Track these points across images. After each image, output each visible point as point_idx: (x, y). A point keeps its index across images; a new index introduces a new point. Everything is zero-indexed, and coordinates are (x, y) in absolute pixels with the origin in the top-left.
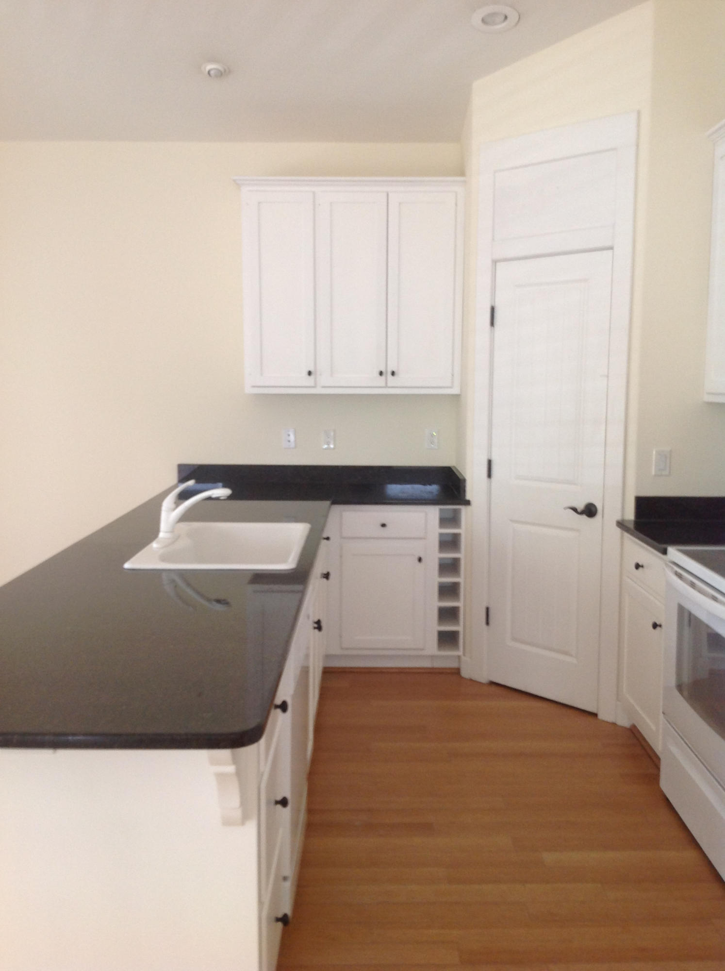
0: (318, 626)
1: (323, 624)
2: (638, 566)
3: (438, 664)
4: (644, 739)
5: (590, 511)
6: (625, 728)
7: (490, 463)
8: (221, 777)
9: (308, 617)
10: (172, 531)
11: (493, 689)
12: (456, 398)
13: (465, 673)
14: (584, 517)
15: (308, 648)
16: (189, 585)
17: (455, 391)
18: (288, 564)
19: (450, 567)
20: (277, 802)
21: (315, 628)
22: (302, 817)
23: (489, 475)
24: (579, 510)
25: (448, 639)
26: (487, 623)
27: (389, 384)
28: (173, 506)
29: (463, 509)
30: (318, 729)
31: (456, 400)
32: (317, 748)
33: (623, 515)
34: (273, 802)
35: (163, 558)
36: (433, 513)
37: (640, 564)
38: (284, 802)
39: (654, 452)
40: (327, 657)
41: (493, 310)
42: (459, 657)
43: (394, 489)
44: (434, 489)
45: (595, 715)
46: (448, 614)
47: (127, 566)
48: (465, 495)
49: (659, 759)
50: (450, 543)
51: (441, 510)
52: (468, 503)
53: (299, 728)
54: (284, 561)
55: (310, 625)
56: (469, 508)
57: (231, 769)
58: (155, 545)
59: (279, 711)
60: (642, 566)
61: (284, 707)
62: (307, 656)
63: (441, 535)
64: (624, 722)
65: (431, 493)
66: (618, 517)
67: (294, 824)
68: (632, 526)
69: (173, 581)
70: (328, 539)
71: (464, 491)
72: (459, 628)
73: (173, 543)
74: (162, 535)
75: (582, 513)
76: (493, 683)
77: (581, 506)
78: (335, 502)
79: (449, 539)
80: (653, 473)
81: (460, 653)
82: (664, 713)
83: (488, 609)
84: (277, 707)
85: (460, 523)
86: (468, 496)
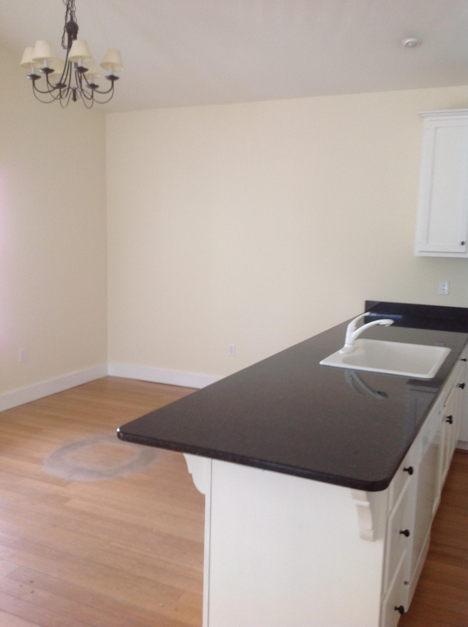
0: (450, 420)
1: (454, 419)
8: (360, 507)
10: (353, 344)
16: (361, 380)
18: (429, 375)
20: (401, 532)
21: (447, 421)
28: (355, 328)
34: (399, 531)
35: (345, 361)
38: (406, 533)
47: (322, 363)
54: (427, 373)
57: (366, 504)
58: (341, 352)
59: (405, 473)
61: (410, 471)
69: (352, 376)
70: (464, 360)
73: (353, 351)
74: (346, 346)
84: (402, 470)
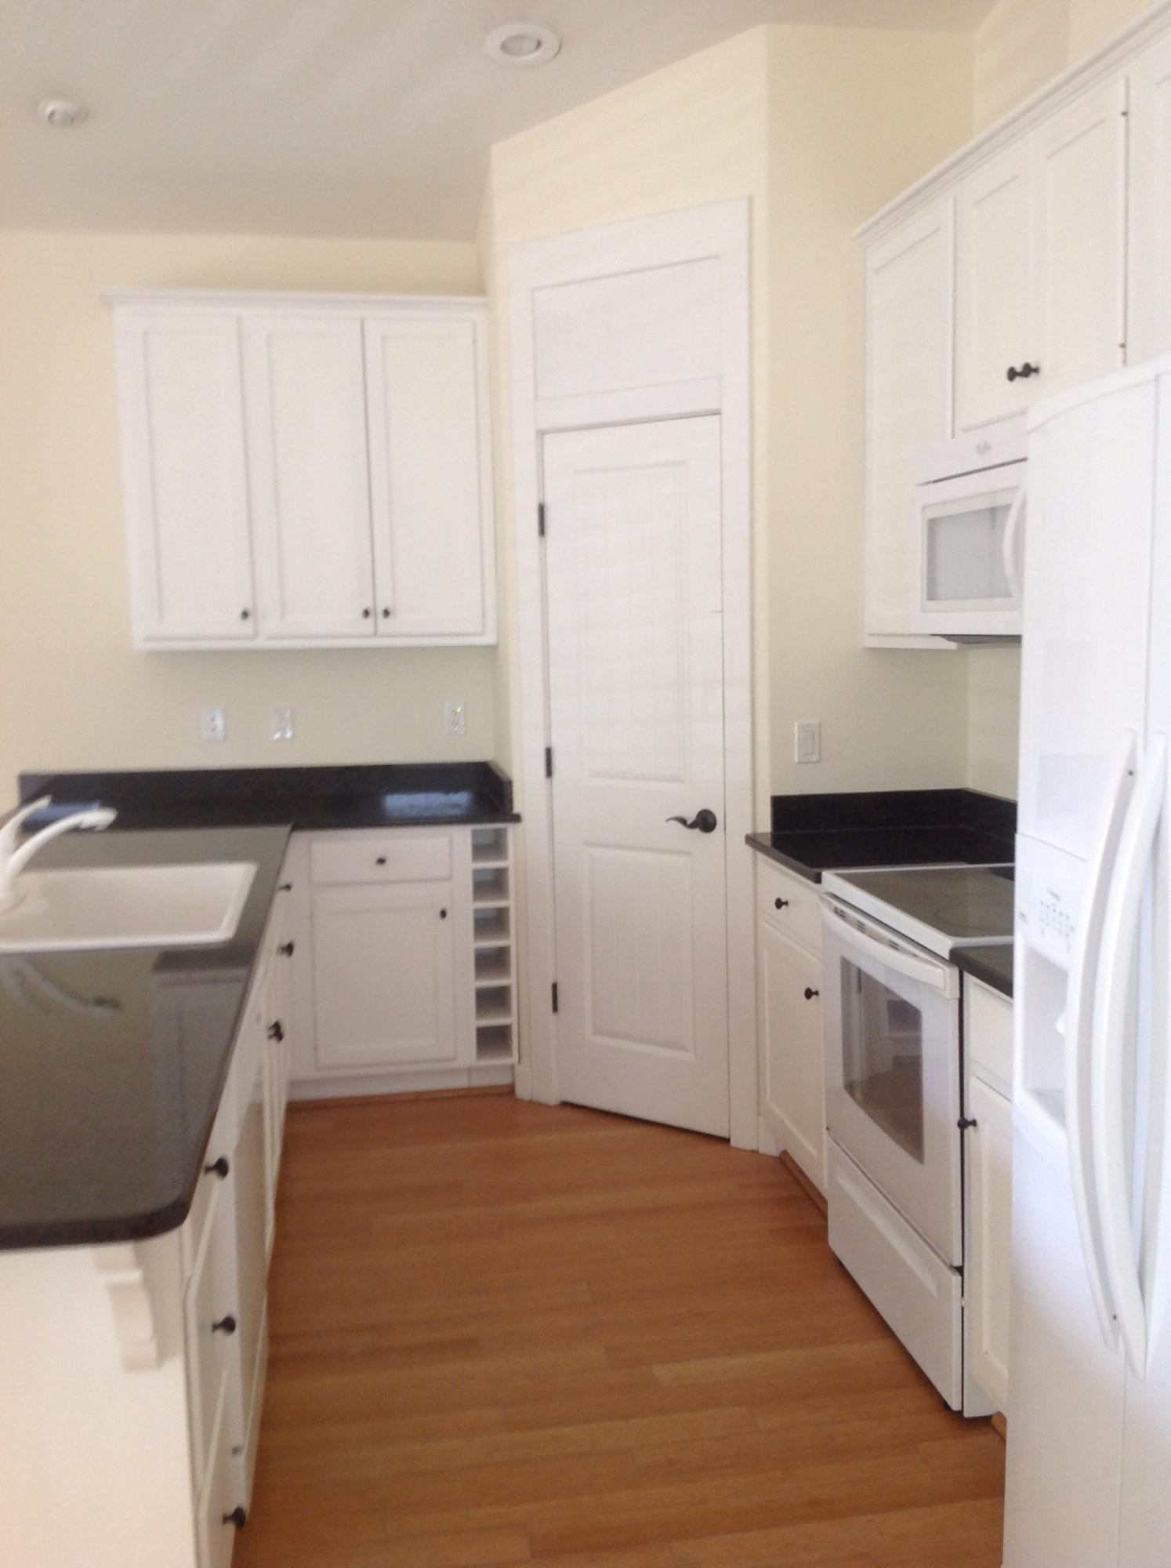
0: (277, 1032)
1: (286, 1029)
2: (779, 904)
3: (478, 1081)
4: (802, 1173)
5: (705, 822)
6: (773, 1157)
7: (549, 752)
8: (118, 1292)
9: (258, 1018)
10: (12, 888)
11: (568, 1113)
12: (492, 650)
13: (523, 1092)
14: (697, 831)
15: (260, 1071)
17: (489, 639)
18: (221, 932)
19: (492, 923)
20: (216, 1326)
21: (270, 1037)
22: (261, 1349)
23: (549, 773)
24: (689, 822)
25: (493, 1039)
26: (555, 1008)
27: (382, 629)
28: (13, 843)
29: (511, 829)
30: (282, 1202)
31: (491, 652)
32: (280, 1236)
33: (754, 826)
34: (210, 1328)
36: (461, 837)
37: (783, 900)
38: (228, 1325)
39: (796, 728)
40: (293, 1084)
41: (542, 510)
42: (513, 1067)
43: (396, 802)
44: (463, 798)
45: (726, 1141)
46: (492, 999)
48: (511, 809)
49: (825, 1202)
50: (491, 884)
51: (475, 833)
52: (517, 819)
53: (249, 1203)
54: (215, 925)
55: (262, 1032)
56: (519, 826)
57: (135, 1276)
59: (213, 1176)
60: (786, 903)
61: (221, 1168)
62: (258, 1086)
63: (476, 872)
64: (769, 1148)
65: (457, 805)
66: (749, 831)
67: (248, 1363)
68: (768, 842)
70: (288, 887)
71: (511, 801)
72: (511, 1020)
73: (16, 906)
75: (693, 826)
76: (565, 1104)
77: (691, 815)
78: (296, 828)
79: (490, 877)
80: (796, 761)
81: (514, 1059)
82: (827, 1128)
83: (555, 987)
84: (208, 1169)
85: (506, 851)
86: (518, 808)
